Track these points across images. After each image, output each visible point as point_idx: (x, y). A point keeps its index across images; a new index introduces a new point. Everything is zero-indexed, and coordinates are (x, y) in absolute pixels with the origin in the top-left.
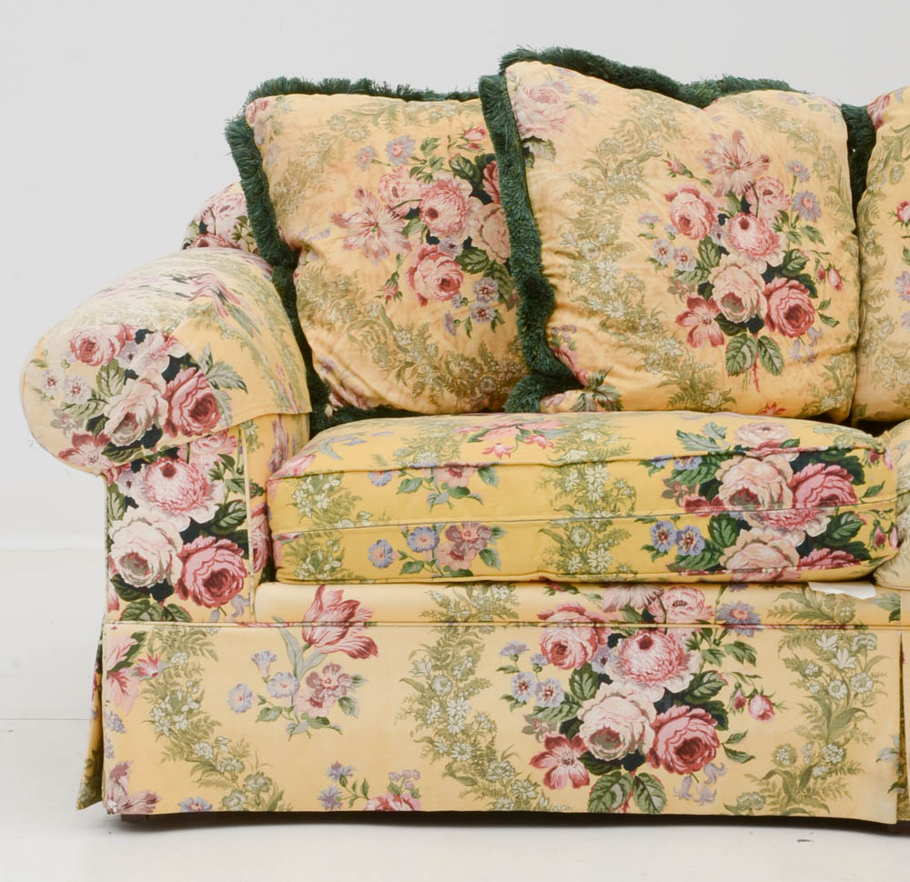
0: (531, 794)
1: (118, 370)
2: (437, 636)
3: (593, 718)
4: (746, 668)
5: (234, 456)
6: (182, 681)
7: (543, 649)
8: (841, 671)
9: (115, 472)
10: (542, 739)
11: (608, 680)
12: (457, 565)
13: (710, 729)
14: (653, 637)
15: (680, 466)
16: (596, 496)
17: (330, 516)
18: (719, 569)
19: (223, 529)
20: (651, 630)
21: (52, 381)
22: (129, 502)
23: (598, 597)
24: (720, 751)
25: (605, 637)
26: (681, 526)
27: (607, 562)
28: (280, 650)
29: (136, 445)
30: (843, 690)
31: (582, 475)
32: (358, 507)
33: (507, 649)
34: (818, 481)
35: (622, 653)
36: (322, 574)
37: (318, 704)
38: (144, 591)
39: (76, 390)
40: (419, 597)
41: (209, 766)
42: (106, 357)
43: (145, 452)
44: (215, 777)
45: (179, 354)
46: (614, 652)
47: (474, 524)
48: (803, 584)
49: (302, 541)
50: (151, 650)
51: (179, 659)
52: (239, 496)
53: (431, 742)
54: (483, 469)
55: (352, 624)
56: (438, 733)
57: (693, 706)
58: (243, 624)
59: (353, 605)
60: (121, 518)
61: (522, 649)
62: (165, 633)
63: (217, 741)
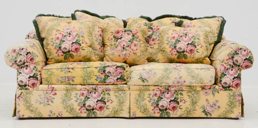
0: (78, 114)
1: (19, 54)
2: (66, 92)
3: (87, 103)
4: (109, 96)
5: (36, 66)
6: (28, 99)
7: (81, 94)
8: (122, 96)
9: (18, 69)
10: (80, 106)
11: (90, 98)
12: (68, 82)
13: (104, 105)
14: (96, 92)
15: (100, 68)
16: (88, 72)
17: (51, 75)
18: (105, 82)
19: (34, 77)
20: (96, 91)
21: (9, 55)
22: (21, 73)
23: (88, 86)
24: (105, 108)
25: (89, 92)
26: (100, 76)
27: (89, 81)
28: (42, 94)
29: (22, 64)
30: (122, 99)
31: (86, 69)
32: (54, 74)
33: (75, 94)
34: (119, 70)
35: (92, 94)
36: (49, 83)
37: (48, 102)
38: (23, 86)
39: (13, 57)
40: (63, 86)
41: (32, 111)
42: (17, 52)
43: (23, 65)
44: (33, 112)
45: (28, 52)
46: (91, 94)
47: (71, 76)
48: (117, 85)
49: (46, 79)
50: (24, 94)
51: (28, 95)
52: (37, 72)
53: (64, 107)
54: (72, 68)
55: (53, 90)
56: (65, 106)
57: (101, 102)
58: (37, 90)
59: (53, 88)
60: (19, 75)
61: (78, 94)
62: (26, 92)
63: (33, 107)
